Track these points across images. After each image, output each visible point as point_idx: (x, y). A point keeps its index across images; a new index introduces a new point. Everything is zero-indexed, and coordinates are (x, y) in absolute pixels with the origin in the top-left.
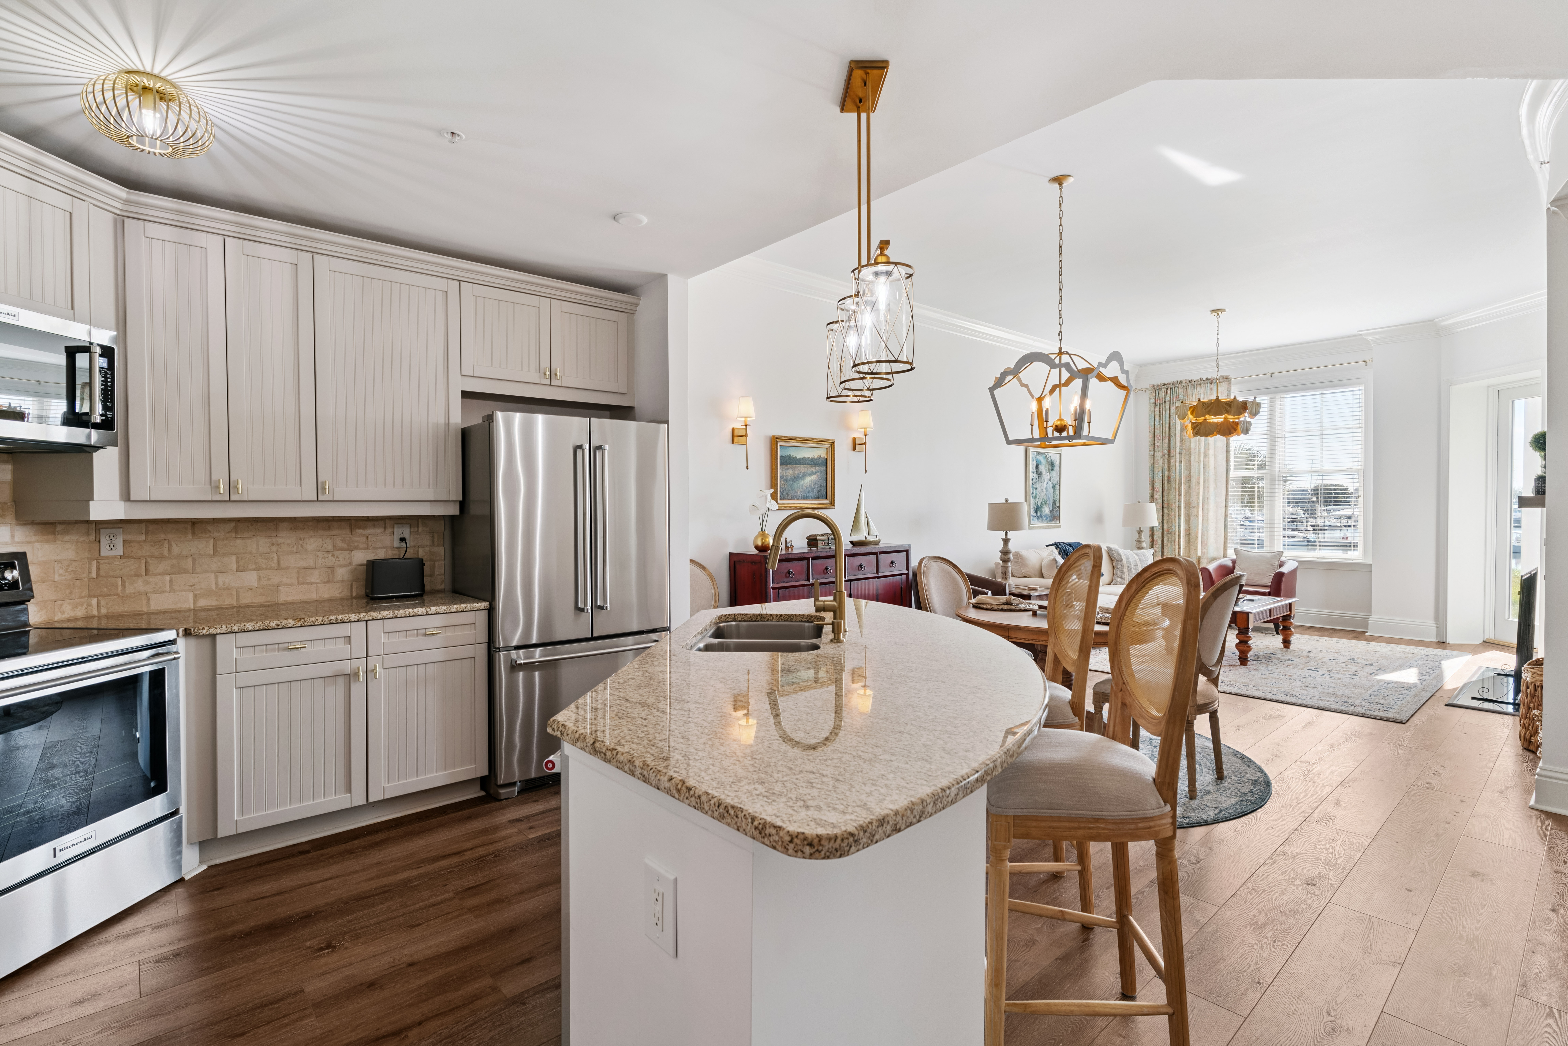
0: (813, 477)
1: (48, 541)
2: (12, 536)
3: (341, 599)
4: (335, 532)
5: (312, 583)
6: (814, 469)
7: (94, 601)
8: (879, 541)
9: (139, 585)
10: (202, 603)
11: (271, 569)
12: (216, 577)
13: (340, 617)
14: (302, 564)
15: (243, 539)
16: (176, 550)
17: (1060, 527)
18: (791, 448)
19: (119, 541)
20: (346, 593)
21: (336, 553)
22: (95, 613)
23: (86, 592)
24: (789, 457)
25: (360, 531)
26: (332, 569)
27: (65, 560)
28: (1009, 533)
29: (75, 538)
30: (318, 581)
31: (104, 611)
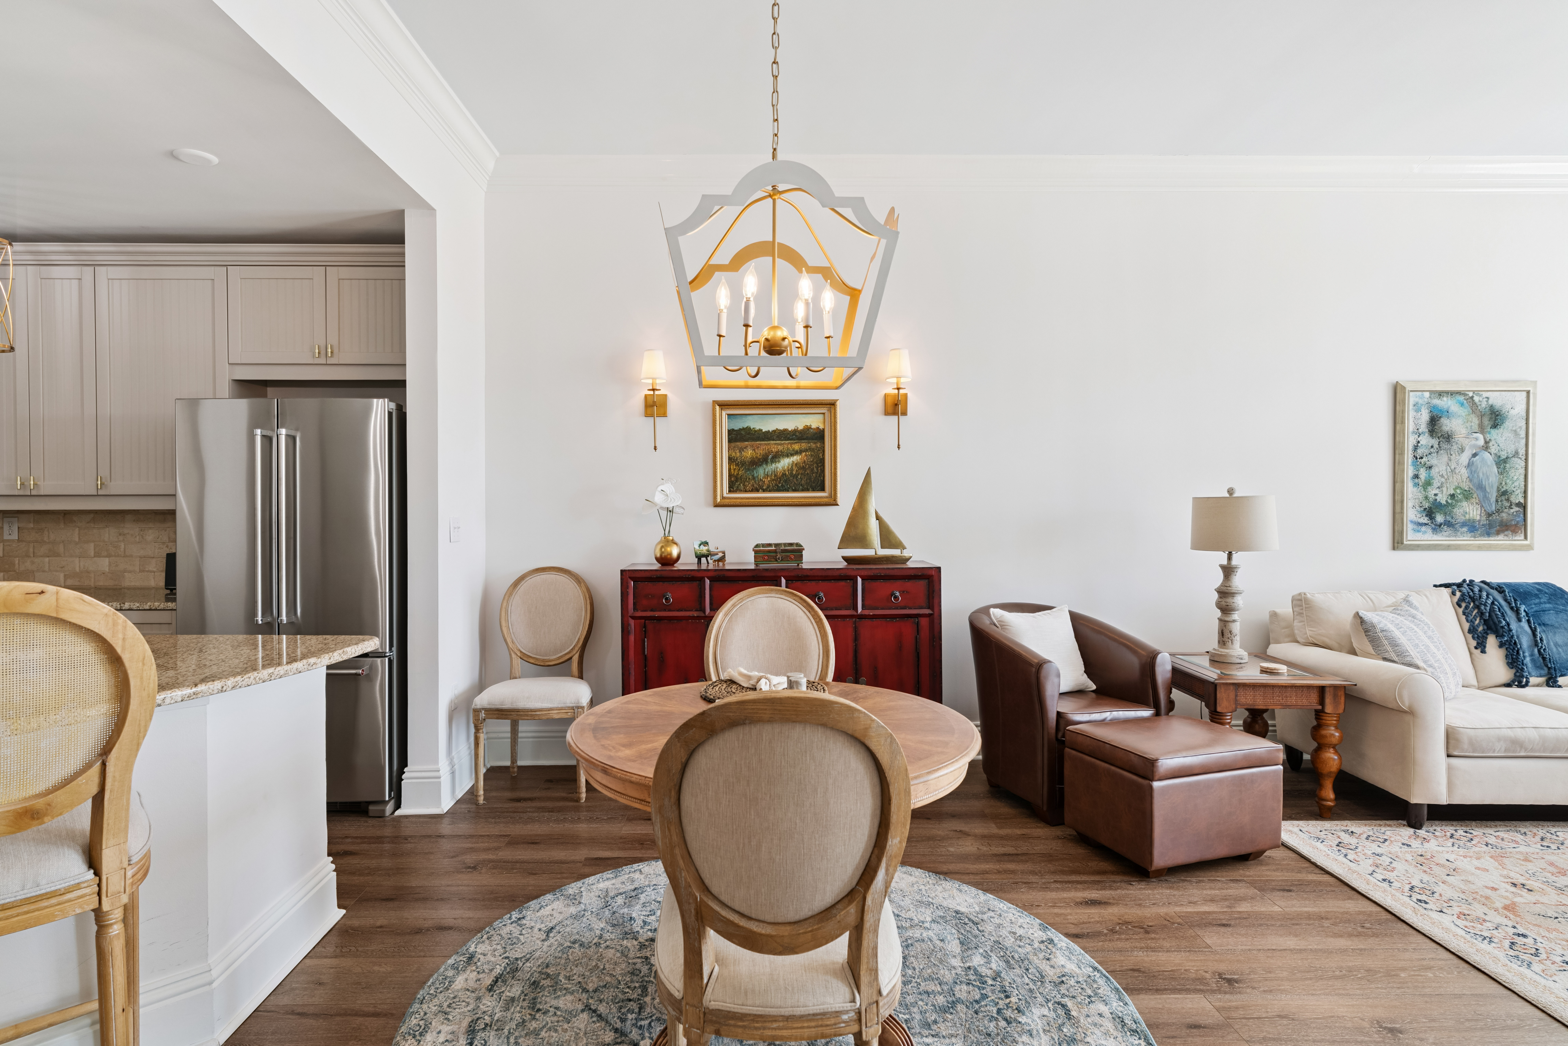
0: (796, 458)
6: (796, 447)
8: (908, 559)
9: (26, 565)
11: (118, 556)
12: (80, 561)
14: (141, 553)
15: (99, 529)
16: (52, 536)
17: (1530, 548)
18: (750, 417)
19: (15, 528)
24: (748, 430)
28: (1235, 556)
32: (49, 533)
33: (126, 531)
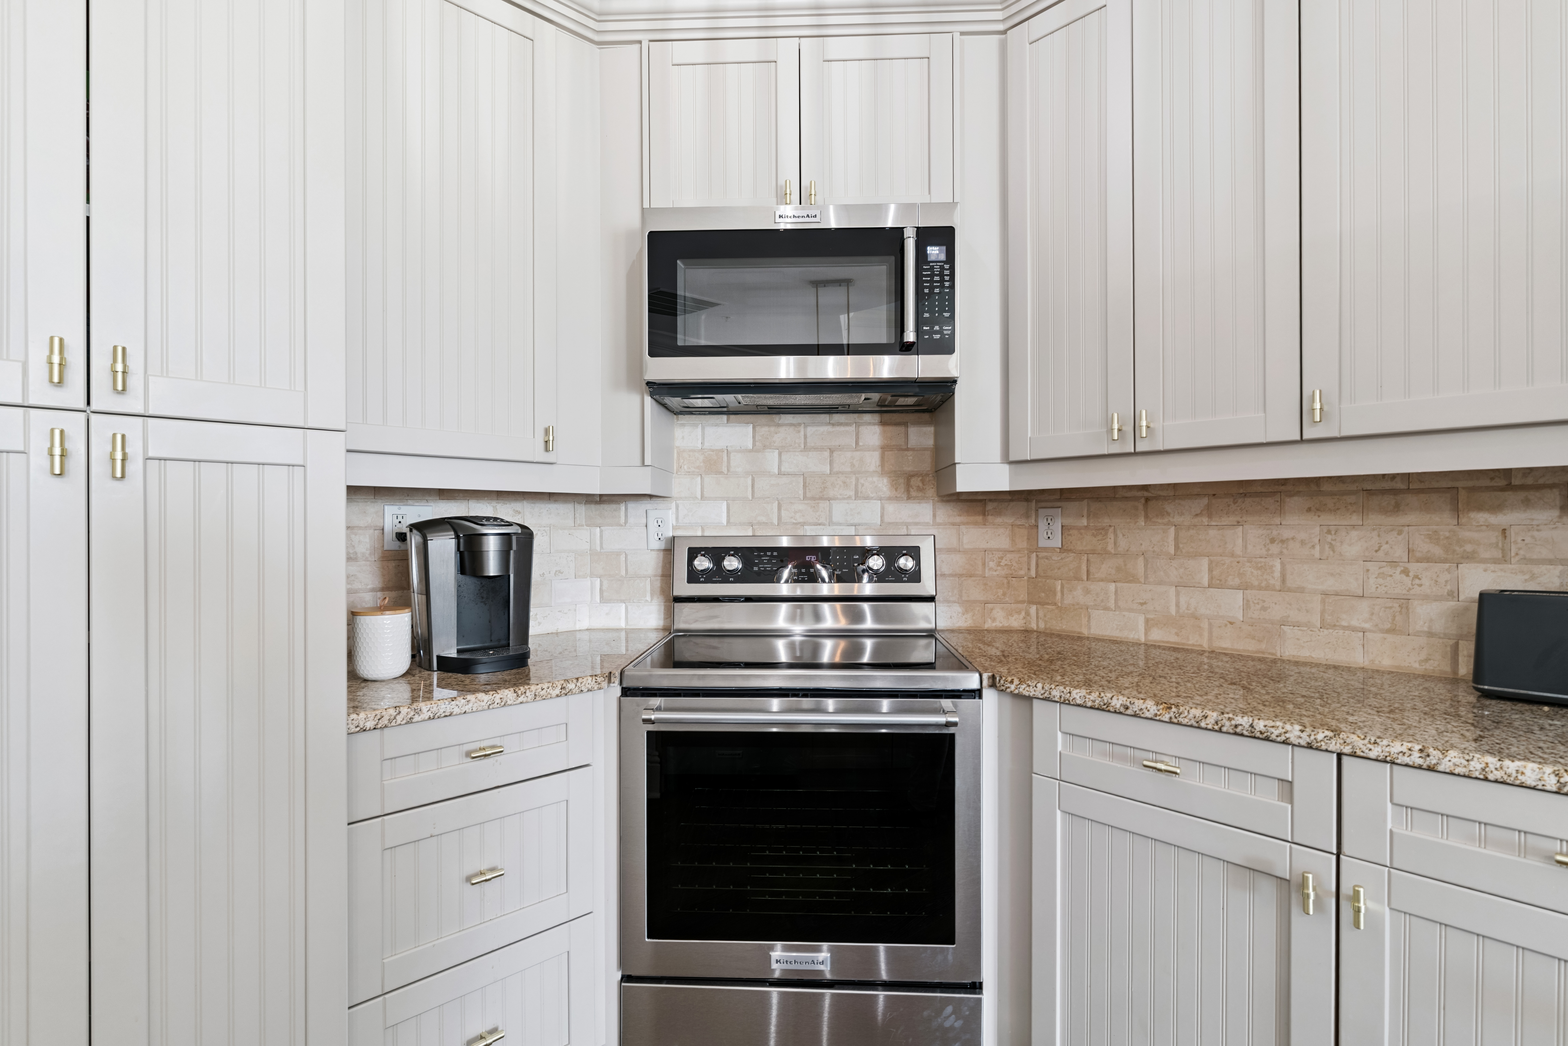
1: (976, 524)
2: (934, 516)
3: (1426, 677)
4: (1411, 518)
5: (1354, 629)
7: (1033, 609)
9: (1077, 595)
10: (1157, 635)
11: (1268, 588)
12: (1178, 594)
13: (1260, 725)
14: (1330, 584)
15: (1220, 527)
16: (1123, 544)
19: (1057, 526)
20: (1439, 664)
21: (1414, 567)
22: (1034, 626)
23: (1023, 596)
25: (1482, 517)
26: (1405, 603)
27: (998, 550)
29: (1009, 520)
30: (1367, 626)
31: (1042, 626)
32: (1116, 535)
33: (1286, 534)
